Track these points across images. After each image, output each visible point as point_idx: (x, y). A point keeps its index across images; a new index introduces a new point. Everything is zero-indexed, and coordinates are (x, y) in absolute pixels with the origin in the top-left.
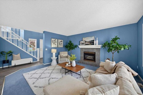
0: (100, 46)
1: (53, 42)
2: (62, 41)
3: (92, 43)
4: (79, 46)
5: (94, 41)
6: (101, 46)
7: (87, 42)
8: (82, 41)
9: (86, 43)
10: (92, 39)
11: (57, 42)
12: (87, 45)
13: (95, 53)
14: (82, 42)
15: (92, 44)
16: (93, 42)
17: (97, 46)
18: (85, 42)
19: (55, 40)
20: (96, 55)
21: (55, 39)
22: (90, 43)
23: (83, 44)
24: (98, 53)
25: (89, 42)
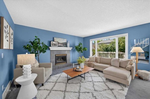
0: (70, 49)
4: (50, 48)
5: (67, 43)
6: (72, 48)
7: (60, 43)
8: (54, 41)
9: (59, 45)
10: (65, 41)
11: (9, 34)
13: (66, 54)
14: (54, 42)
15: (65, 47)
18: (58, 43)
22: (63, 45)
23: (55, 45)
24: (69, 55)
25: (62, 44)
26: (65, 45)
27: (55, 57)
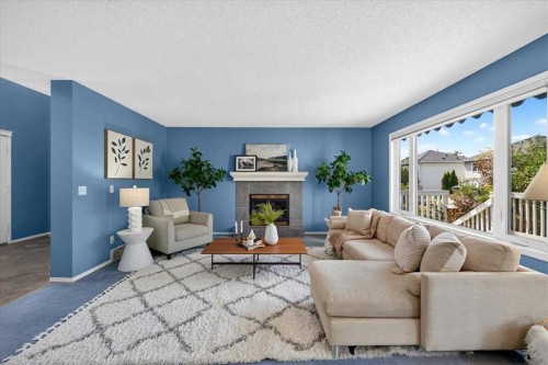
0: (302, 177)
1: (116, 148)
2: (148, 150)
3: (281, 164)
4: (232, 174)
5: (285, 157)
6: (306, 174)
7: (262, 160)
8: (245, 155)
9: (261, 165)
10: (280, 151)
11: (130, 153)
12: (263, 169)
13: (288, 195)
14: (245, 159)
15: (280, 170)
16: (285, 163)
17: (295, 173)
18: (257, 159)
19: (124, 140)
20: (291, 202)
21: (121, 137)
22: (272, 165)
23: (248, 166)
24: (298, 197)
25: (269, 161)
26: (280, 166)
27: (248, 200)
